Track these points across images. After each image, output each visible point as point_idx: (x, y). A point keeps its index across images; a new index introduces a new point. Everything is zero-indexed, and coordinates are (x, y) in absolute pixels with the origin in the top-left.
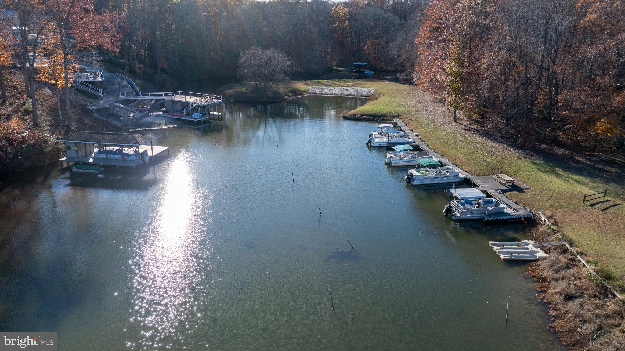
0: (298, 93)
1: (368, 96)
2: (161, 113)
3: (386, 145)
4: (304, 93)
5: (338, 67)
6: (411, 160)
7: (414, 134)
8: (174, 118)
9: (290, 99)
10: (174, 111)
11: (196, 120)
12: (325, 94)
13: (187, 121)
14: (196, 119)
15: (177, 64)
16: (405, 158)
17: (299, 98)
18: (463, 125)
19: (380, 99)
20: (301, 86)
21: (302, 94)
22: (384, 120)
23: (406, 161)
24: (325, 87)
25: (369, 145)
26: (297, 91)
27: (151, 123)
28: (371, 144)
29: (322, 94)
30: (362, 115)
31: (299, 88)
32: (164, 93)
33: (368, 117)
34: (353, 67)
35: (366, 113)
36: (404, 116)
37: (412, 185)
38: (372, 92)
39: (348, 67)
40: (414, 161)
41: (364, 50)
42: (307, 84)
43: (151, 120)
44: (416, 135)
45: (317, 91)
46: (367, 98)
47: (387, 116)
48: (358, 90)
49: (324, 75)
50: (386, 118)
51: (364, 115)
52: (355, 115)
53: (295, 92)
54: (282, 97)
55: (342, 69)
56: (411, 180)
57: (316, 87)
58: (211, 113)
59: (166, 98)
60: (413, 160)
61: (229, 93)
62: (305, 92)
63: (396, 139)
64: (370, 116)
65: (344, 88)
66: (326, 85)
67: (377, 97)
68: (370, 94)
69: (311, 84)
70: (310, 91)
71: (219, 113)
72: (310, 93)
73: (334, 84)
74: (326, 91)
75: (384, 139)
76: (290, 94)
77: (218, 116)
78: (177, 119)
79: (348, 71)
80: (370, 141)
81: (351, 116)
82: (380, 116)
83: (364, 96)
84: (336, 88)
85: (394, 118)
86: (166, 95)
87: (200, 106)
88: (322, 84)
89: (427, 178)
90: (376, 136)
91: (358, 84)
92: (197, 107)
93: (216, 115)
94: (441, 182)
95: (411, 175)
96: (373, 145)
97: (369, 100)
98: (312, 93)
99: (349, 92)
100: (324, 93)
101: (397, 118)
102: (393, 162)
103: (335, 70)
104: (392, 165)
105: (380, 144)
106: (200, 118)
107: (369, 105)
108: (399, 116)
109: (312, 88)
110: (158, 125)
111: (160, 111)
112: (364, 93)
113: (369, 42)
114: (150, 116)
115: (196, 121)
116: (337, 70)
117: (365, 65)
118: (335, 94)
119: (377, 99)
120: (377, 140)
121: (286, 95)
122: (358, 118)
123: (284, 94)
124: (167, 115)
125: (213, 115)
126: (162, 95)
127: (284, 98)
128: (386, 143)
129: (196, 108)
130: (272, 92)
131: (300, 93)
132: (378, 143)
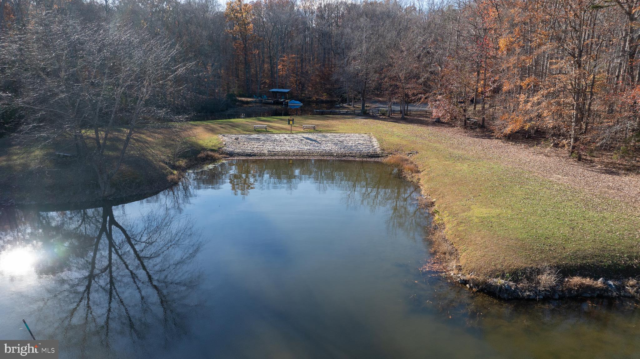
1: (377, 155)
4: (217, 155)
5: (241, 97)
20: (201, 137)
21: (214, 159)
26: (199, 152)
31: (201, 142)
38: (376, 144)
41: (277, 70)
42: (213, 131)
45: (248, 148)
46: (379, 160)
48: (340, 139)
54: (164, 177)
55: (249, 100)
57: (239, 137)
62: (221, 151)
65: (304, 135)
66: (258, 131)
67: (405, 157)
68: (378, 149)
70: (231, 149)
76: (182, 163)
79: (260, 102)
83: (369, 156)
84: (285, 136)
88: (247, 130)
99: (326, 148)
103: (238, 101)
109: (230, 141)
112: (363, 149)
117: (285, 92)
121: (173, 167)
127: (169, 178)
131: (209, 155)
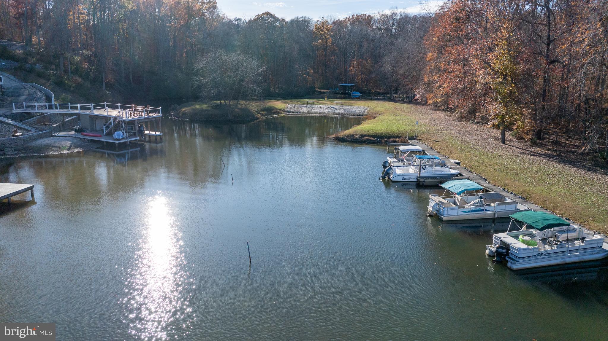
0: (273, 111)
1: (362, 115)
2: (73, 133)
3: (415, 180)
4: (281, 112)
5: (321, 89)
6: (478, 208)
7: (452, 161)
8: (88, 140)
9: (264, 118)
10: (92, 131)
11: (118, 142)
12: (308, 113)
13: (105, 144)
14: (117, 140)
15: (131, 80)
16: (467, 206)
17: (274, 118)
18: (517, 148)
19: (379, 118)
20: (279, 104)
21: (279, 113)
22: (395, 142)
23: (469, 212)
24: (308, 106)
25: (387, 179)
26: (273, 110)
27: (48, 145)
28: (389, 178)
29: (305, 113)
30: (362, 136)
31: (276, 107)
32: (79, 105)
33: (371, 138)
34: (337, 89)
35: (368, 133)
36: (422, 136)
37: (511, 270)
38: (367, 111)
39: (332, 89)
40: (483, 210)
41: (349, 70)
42: (285, 103)
43: (49, 142)
44: (455, 163)
45: (298, 110)
46: (362, 117)
47: (399, 137)
48: (349, 108)
49: (306, 96)
50: (397, 139)
51: (365, 136)
52: (352, 135)
53: (271, 110)
54: (253, 116)
55: (326, 91)
56: (507, 258)
57: (297, 105)
58: (147, 132)
59: (82, 112)
60: (482, 208)
61: (184, 111)
62: (284, 110)
63: (431, 169)
64: (374, 136)
65: (332, 106)
66: (308, 103)
67: (375, 116)
68: (365, 113)
69: (290, 102)
70: (289, 110)
71: (157, 133)
72: (289, 112)
73: (318, 102)
74: (309, 110)
75: (410, 169)
76: (263, 113)
77: (156, 136)
78: (92, 141)
79: (333, 93)
80: (387, 174)
81: (348, 136)
82: (389, 137)
83: (358, 115)
84: (321, 106)
85: (409, 139)
86: (82, 108)
87: (125, 122)
88: (304, 103)
89: (540, 254)
90: (395, 164)
91: (347, 103)
92: (121, 122)
93: (152, 135)
94: (568, 260)
95: (506, 246)
96: (393, 180)
97: (366, 119)
98: (292, 112)
99: (338, 111)
100: (306, 112)
101: (414, 139)
102: (445, 213)
103: (318, 91)
104: (445, 218)
105: (405, 177)
106: (123, 138)
107: (368, 124)
108: (416, 136)
109: (291, 106)
110: (56, 149)
111: (72, 130)
112: (357, 112)
113: (355, 62)
114: (55, 136)
115: (118, 144)
116: (320, 92)
117: (352, 86)
118: (320, 113)
119: (375, 118)
120: (399, 171)
121: (259, 113)
122: (357, 139)
123: (256, 112)
124: (79, 135)
125: (150, 136)
126: (76, 108)
127: (256, 116)
128: (415, 177)
129: (118, 125)
130: (240, 109)
131: (277, 111)
132: (403, 177)
